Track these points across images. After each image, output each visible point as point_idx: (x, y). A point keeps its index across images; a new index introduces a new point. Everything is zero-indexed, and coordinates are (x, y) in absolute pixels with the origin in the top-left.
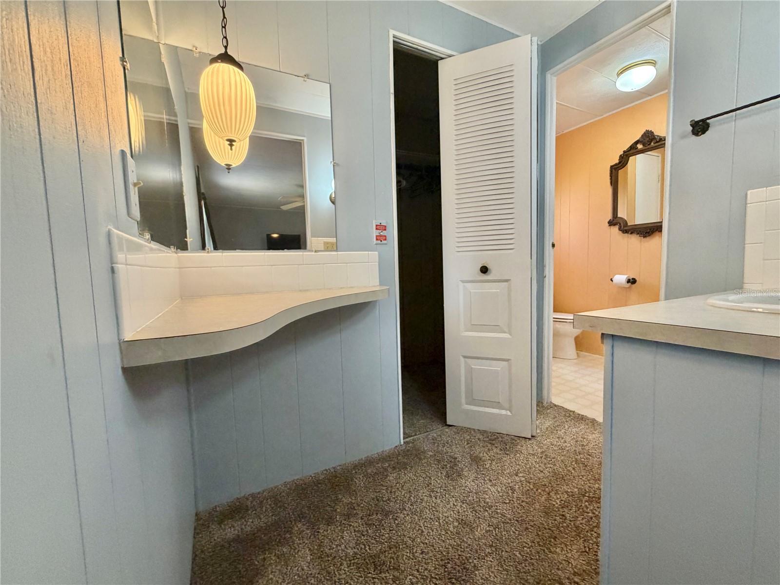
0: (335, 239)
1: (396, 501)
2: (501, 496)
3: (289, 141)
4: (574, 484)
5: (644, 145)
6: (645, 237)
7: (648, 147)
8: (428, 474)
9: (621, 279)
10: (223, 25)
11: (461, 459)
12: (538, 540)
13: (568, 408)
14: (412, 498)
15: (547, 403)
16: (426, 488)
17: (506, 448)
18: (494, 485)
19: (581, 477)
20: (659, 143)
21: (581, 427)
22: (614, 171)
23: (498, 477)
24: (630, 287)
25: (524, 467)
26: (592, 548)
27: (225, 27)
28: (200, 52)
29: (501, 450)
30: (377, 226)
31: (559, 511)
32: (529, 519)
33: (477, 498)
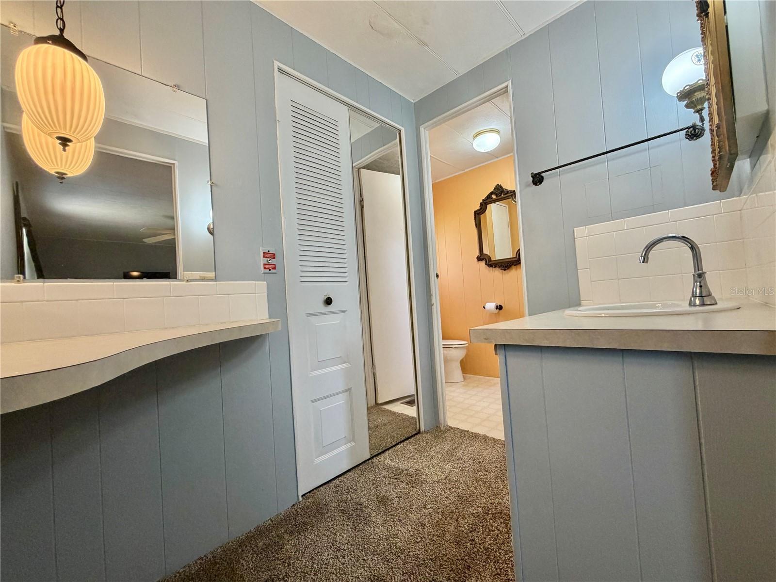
0: (214, 273)
1: (295, 575)
2: (412, 536)
3: (156, 163)
4: (477, 504)
5: (496, 196)
6: (505, 270)
7: (500, 197)
8: (332, 529)
9: (491, 306)
10: (59, 5)
11: (368, 504)
12: (453, 575)
13: (463, 429)
14: (315, 566)
15: (444, 427)
16: (331, 548)
17: (412, 481)
18: (403, 526)
19: (482, 495)
20: (506, 195)
21: (476, 445)
22: (477, 215)
23: (407, 515)
24: (498, 313)
25: (431, 497)
26: (502, 568)
27: (61, 7)
28: (21, 32)
29: (408, 484)
30: (264, 253)
31: (468, 536)
32: (442, 554)
33: (388, 544)
